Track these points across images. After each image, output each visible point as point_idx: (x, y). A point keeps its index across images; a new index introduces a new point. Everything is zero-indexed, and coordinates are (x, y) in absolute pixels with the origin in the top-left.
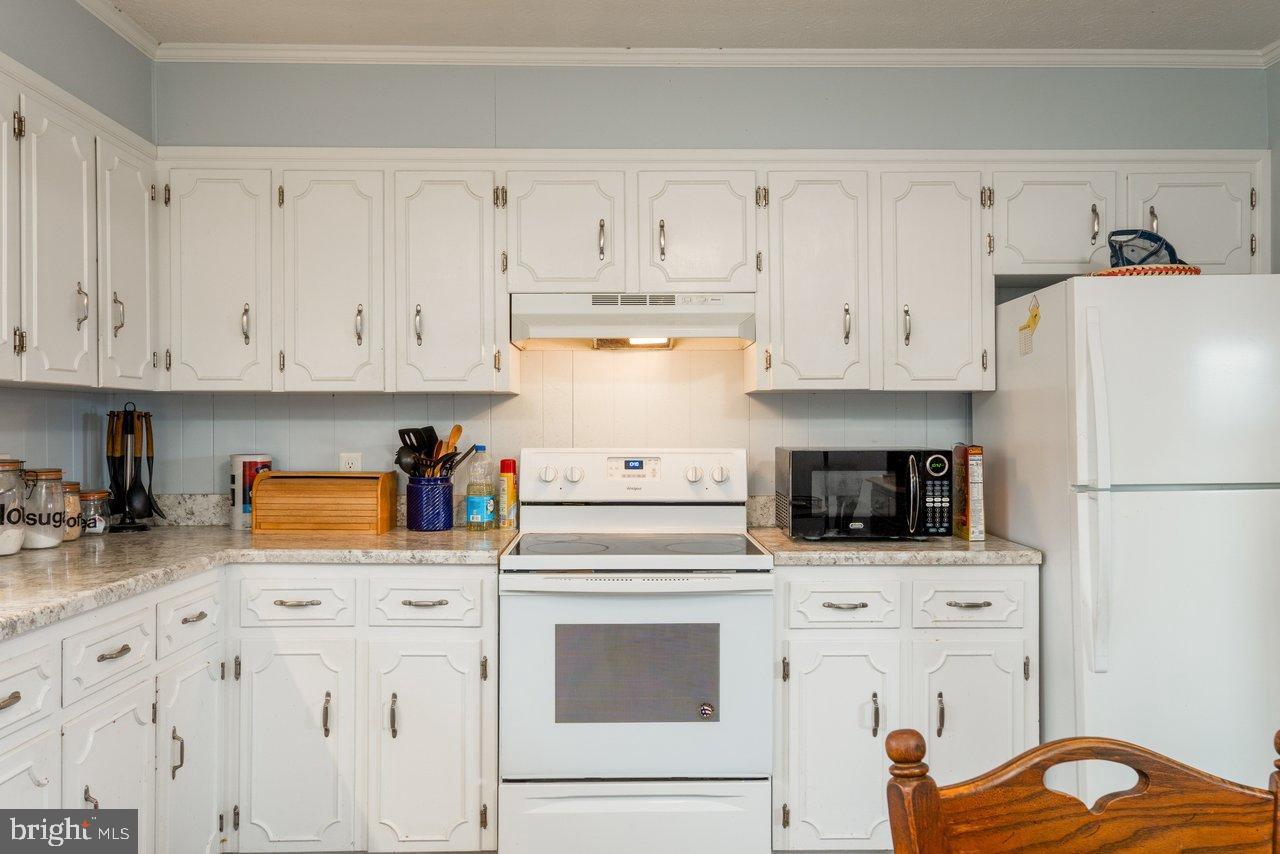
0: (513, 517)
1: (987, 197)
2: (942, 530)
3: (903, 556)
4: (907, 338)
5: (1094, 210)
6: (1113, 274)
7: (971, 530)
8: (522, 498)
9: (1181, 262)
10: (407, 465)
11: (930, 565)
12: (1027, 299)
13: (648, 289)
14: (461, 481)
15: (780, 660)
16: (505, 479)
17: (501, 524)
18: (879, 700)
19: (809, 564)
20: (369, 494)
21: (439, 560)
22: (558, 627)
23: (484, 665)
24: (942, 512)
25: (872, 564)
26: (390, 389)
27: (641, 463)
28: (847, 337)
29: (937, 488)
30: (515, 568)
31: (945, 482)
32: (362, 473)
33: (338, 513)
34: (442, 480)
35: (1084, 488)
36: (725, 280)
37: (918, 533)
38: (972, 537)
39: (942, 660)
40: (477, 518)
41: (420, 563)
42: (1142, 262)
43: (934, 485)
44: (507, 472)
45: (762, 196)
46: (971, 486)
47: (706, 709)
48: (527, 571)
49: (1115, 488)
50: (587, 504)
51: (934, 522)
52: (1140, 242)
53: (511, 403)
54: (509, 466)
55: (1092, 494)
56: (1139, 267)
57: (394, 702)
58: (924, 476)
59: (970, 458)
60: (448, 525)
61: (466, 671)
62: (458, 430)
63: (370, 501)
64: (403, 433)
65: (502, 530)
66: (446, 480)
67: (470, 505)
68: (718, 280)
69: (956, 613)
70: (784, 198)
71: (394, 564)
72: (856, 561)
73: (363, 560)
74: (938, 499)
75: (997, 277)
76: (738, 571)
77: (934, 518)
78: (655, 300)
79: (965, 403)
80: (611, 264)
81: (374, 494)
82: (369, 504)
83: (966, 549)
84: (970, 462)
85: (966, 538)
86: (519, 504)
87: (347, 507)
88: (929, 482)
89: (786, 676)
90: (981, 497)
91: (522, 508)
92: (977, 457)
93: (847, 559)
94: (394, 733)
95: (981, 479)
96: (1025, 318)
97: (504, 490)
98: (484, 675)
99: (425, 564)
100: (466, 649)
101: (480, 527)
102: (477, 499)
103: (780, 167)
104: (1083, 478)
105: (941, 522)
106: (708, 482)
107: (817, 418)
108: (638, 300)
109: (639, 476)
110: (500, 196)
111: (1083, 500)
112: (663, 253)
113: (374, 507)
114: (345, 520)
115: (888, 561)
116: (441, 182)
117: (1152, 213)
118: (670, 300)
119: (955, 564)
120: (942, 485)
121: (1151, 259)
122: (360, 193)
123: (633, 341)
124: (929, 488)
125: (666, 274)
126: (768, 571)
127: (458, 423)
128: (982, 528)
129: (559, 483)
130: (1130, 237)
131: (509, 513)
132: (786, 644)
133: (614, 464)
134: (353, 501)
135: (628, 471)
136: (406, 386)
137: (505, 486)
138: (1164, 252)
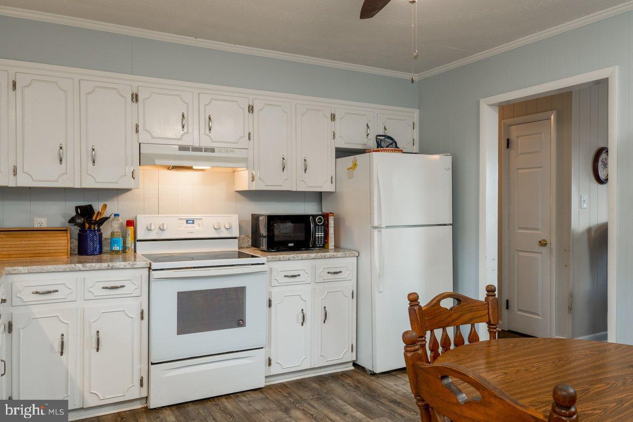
0: (133, 247)
1: (333, 117)
2: (321, 245)
3: (313, 255)
4: (305, 170)
5: (367, 126)
6: (379, 151)
7: (330, 245)
8: (139, 238)
9: (398, 148)
10: (79, 223)
11: (322, 258)
12: (352, 158)
13: (203, 145)
14: (106, 231)
15: (268, 299)
16: (130, 229)
17: (127, 251)
18: (304, 311)
19: (279, 260)
20: (63, 238)
21: (121, 267)
22: (179, 293)
23: (142, 313)
24: (321, 238)
25: (302, 259)
26: (77, 186)
27: (193, 221)
28: (283, 169)
29: (320, 229)
30: (158, 268)
31: (323, 227)
32: (47, 228)
33: (45, 248)
34: (98, 231)
35: (375, 228)
36: (236, 143)
37: (313, 247)
38: (330, 248)
39: (325, 295)
40: (117, 248)
41: (112, 268)
42: (387, 147)
43: (318, 228)
44: (130, 226)
45: (251, 109)
46: (330, 228)
47: (240, 322)
48: (163, 269)
49: (387, 227)
50: (168, 240)
51: (318, 242)
52: (387, 140)
53: (129, 193)
54: (130, 223)
55: (379, 229)
56: (387, 149)
57: (98, 335)
58: (316, 225)
59: (329, 217)
60: (101, 252)
61: (134, 317)
62: (105, 206)
63: (64, 242)
64: (77, 208)
65: (127, 253)
66: (99, 230)
67: (112, 242)
68: (233, 143)
69: (330, 276)
70: (260, 110)
71: (99, 270)
72: (296, 258)
73: (82, 269)
74: (320, 233)
75: (336, 148)
76: (252, 264)
77: (318, 240)
78: (206, 150)
79: (319, 196)
80: (187, 132)
81: (66, 238)
82: (64, 243)
83: (328, 252)
84: (330, 219)
85: (328, 249)
86: (136, 240)
87: (52, 245)
88: (317, 227)
89: (270, 305)
90: (333, 232)
91: (138, 243)
92: (332, 217)
93: (293, 257)
94: (98, 350)
95: (333, 226)
96: (351, 165)
97: (129, 235)
98: (142, 318)
99: (115, 269)
100: (133, 306)
101: (117, 252)
102: (115, 239)
103: (259, 98)
104: (376, 224)
105: (321, 242)
106: (223, 229)
107: (264, 201)
108: (199, 149)
109: (193, 227)
110: (135, 98)
111: (376, 232)
112: (210, 130)
113: (66, 244)
114: (50, 251)
115: (308, 258)
116: (105, 88)
117: (385, 128)
118: (213, 150)
119: (330, 258)
120: (321, 228)
121: (390, 146)
122: (61, 89)
123: (195, 167)
124: (317, 229)
125: (211, 139)
126: (263, 264)
127: (105, 203)
128: (333, 244)
129: (157, 230)
130: (384, 138)
131: (131, 246)
132: (270, 293)
133: (181, 222)
134: (54, 242)
135: (188, 225)
136: (86, 185)
137: (130, 233)
138: (394, 144)
